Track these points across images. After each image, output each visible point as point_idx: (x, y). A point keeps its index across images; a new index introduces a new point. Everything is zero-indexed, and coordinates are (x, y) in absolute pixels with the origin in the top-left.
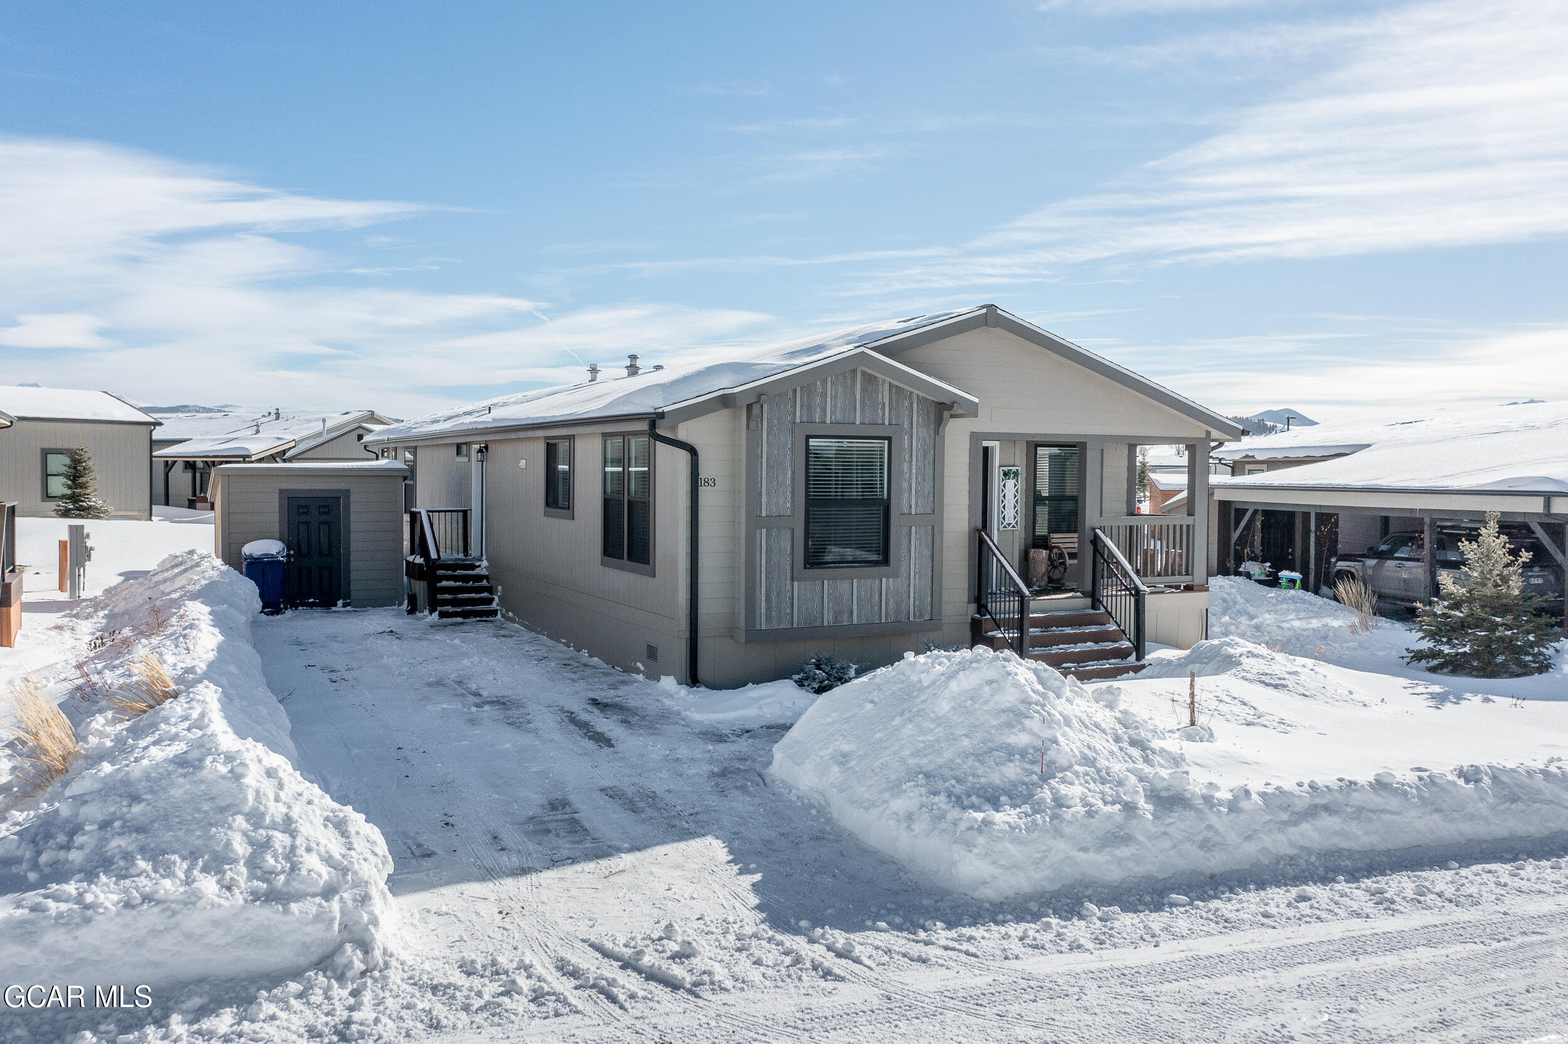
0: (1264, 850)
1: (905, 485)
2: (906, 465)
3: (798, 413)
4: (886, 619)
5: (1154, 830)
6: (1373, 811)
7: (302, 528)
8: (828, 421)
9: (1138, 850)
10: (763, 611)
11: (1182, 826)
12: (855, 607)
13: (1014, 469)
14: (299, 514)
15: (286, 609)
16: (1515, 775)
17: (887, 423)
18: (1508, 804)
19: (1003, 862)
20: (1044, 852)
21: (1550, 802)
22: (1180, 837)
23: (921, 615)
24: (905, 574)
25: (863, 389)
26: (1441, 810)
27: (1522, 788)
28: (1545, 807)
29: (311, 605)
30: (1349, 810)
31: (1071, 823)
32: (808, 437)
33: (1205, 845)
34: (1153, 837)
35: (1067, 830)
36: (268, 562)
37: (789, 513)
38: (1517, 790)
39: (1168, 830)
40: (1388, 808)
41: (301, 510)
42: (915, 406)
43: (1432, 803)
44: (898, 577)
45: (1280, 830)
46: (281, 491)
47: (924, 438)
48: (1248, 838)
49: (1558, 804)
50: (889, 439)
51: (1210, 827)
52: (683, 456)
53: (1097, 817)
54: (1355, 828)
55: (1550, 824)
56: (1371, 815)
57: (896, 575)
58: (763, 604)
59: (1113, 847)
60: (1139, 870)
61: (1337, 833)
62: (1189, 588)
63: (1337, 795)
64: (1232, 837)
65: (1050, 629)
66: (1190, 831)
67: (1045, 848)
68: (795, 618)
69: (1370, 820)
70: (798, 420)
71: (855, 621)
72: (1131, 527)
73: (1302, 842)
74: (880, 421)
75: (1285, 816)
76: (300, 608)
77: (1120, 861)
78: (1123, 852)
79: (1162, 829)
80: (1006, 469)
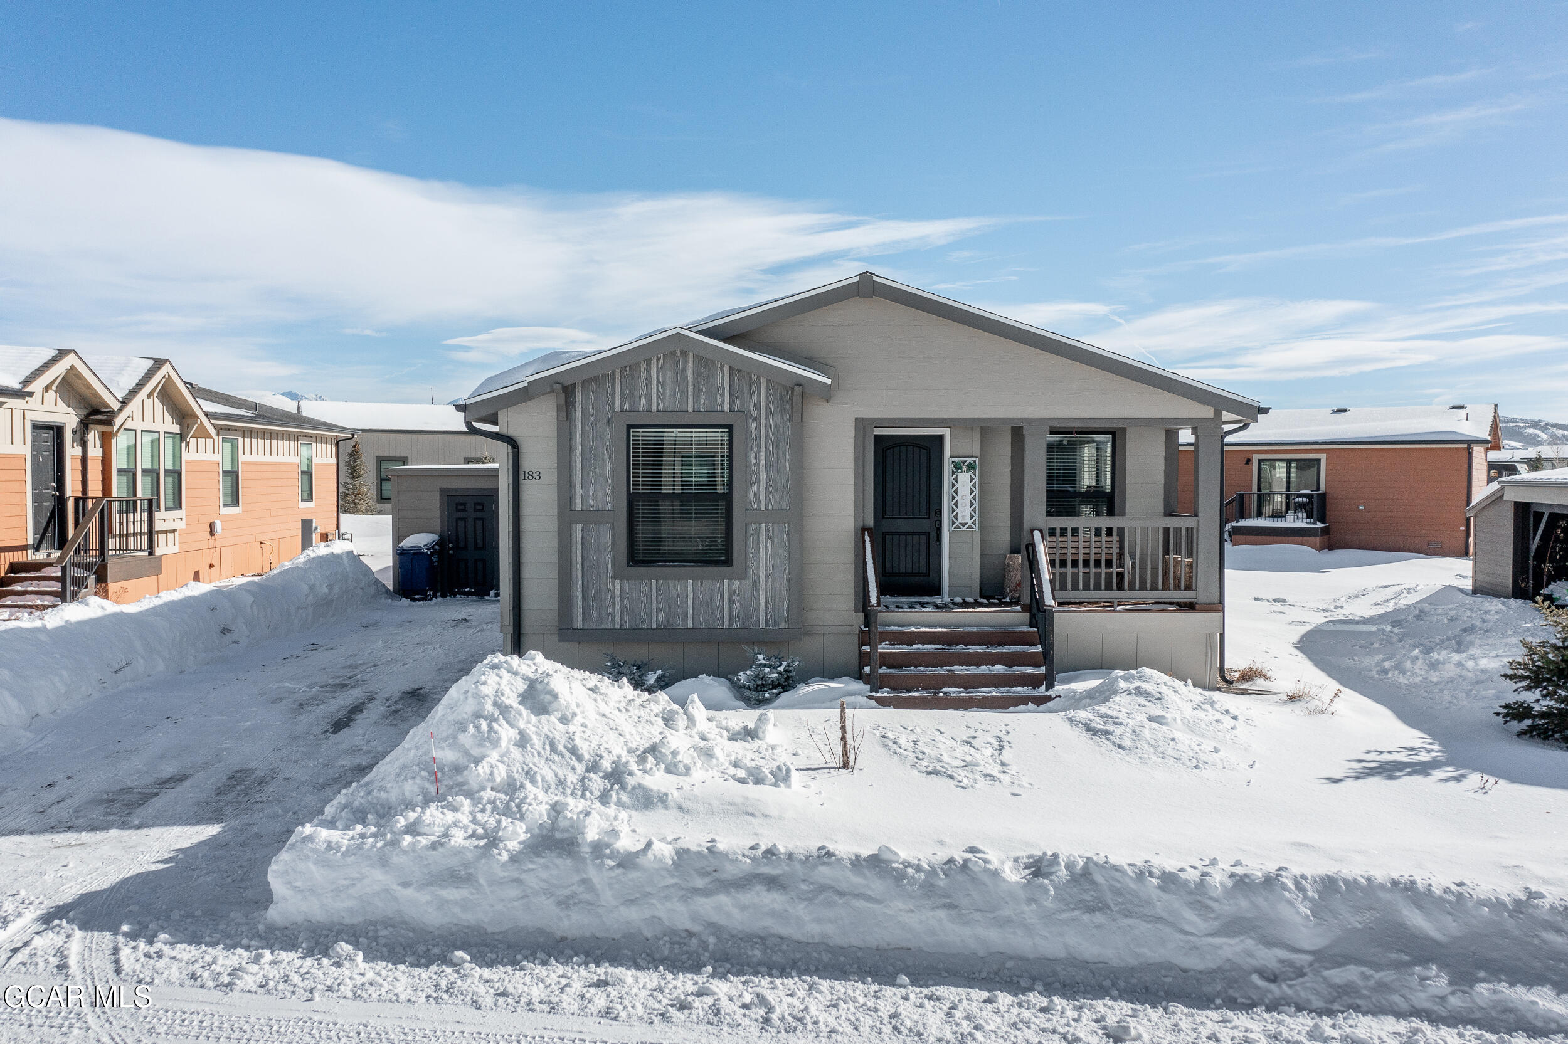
0: (655, 920)
1: (753, 477)
2: (753, 455)
3: (618, 402)
4: (730, 624)
5: (502, 874)
6: (841, 894)
7: (461, 524)
8: (654, 409)
9: (473, 894)
10: (580, 609)
11: (544, 875)
12: (690, 611)
13: (969, 460)
14: (458, 510)
15: (435, 596)
16: (1117, 875)
17: (727, 409)
18: (1077, 913)
19: (298, 884)
20: (353, 879)
21: (1159, 919)
22: (537, 887)
23: (775, 623)
24: (754, 576)
25: (697, 374)
26: (956, 907)
27: (1120, 894)
28: (1144, 927)
29: (468, 594)
30: (803, 887)
31: (405, 852)
32: (629, 427)
33: (565, 903)
34: (501, 883)
35: (396, 859)
36: (414, 553)
37: (609, 507)
38: (1109, 897)
39: (523, 876)
40: (869, 893)
41: (460, 507)
42: (763, 390)
43: (948, 896)
44: (745, 579)
45: (684, 899)
46: (442, 490)
47: (777, 426)
48: (630, 902)
49: (1172, 925)
50: (730, 427)
51: (584, 881)
52: (504, 449)
53: (440, 850)
54: (800, 910)
55: (1145, 951)
56: (836, 898)
57: (743, 577)
58: (579, 602)
59: (440, 885)
60: (469, 918)
61: (773, 914)
62: (1190, 607)
63: (798, 866)
64: (608, 897)
65: (954, 647)
66: (556, 882)
67: (356, 875)
68: (618, 619)
69: (830, 904)
70: (618, 409)
71: (690, 625)
72: (1167, 530)
73: (716, 918)
74: (720, 408)
75: (700, 883)
76: (458, 596)
77: (443, 904)
78: (452, 894)
79: (516, 875)
80: (957, 460)
